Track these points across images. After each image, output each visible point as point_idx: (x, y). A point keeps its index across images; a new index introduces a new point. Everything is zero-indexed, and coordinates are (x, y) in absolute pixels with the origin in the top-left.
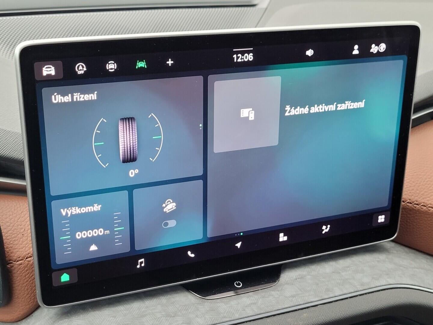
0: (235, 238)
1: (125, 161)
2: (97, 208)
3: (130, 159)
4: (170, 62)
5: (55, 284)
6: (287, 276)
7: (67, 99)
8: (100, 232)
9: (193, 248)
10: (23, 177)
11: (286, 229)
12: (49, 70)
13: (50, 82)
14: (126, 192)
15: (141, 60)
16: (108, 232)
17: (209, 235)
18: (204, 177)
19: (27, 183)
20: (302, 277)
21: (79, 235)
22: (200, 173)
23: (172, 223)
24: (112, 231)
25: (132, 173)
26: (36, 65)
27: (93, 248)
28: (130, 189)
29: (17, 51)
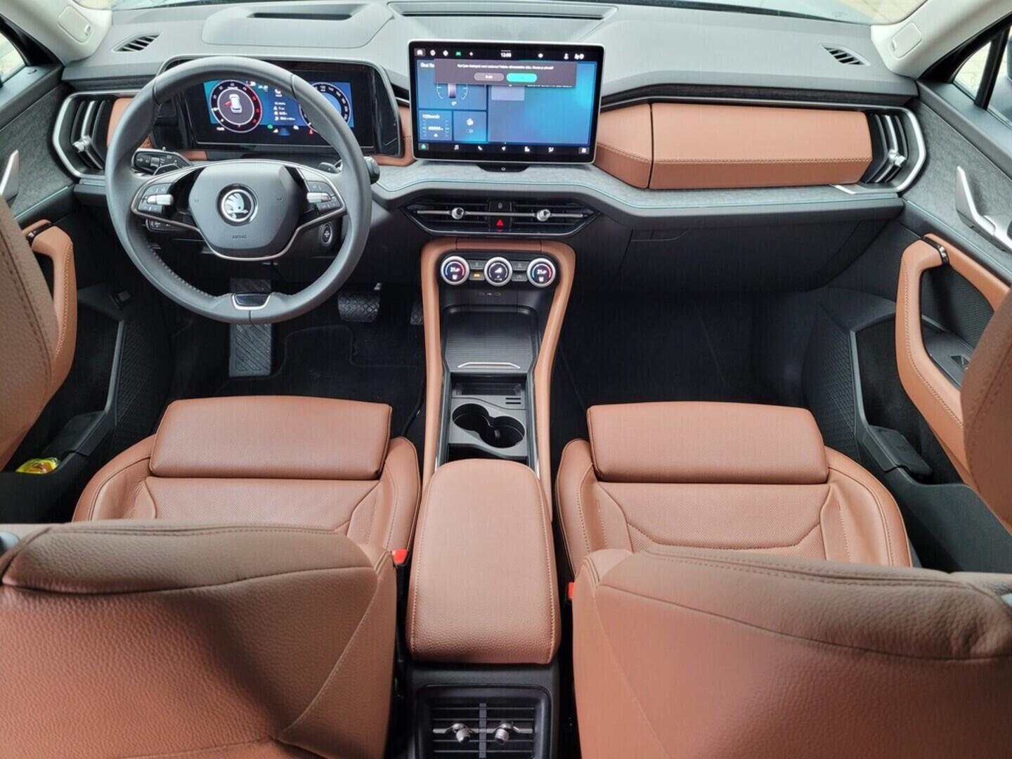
0: (501, 145)
1: (450, 97)
2: (437, 117)
3: (453, 97)
4: (471, 54)
5: (419, 149)
6: (529, 170)
7: (427, 66)
8: (438, 128)
9: (481, 145)
10: (408, 99)
11: (530, 146)
12: (420, 52)
13: (421, 58)
14: (450, 112)
15: (459, 51)
16: (442, 129)
17: (489, 140)
18: (487, 111)
19: (409, 102)
20: (535, 172)
21: (431, 128)
22: (485, 108)
23: (471, 131)
24: (444, 129)
25: (454, 103)
26: (415, 50)
27: (436, 135)
28: (453, 111)
29: (408, 43)
